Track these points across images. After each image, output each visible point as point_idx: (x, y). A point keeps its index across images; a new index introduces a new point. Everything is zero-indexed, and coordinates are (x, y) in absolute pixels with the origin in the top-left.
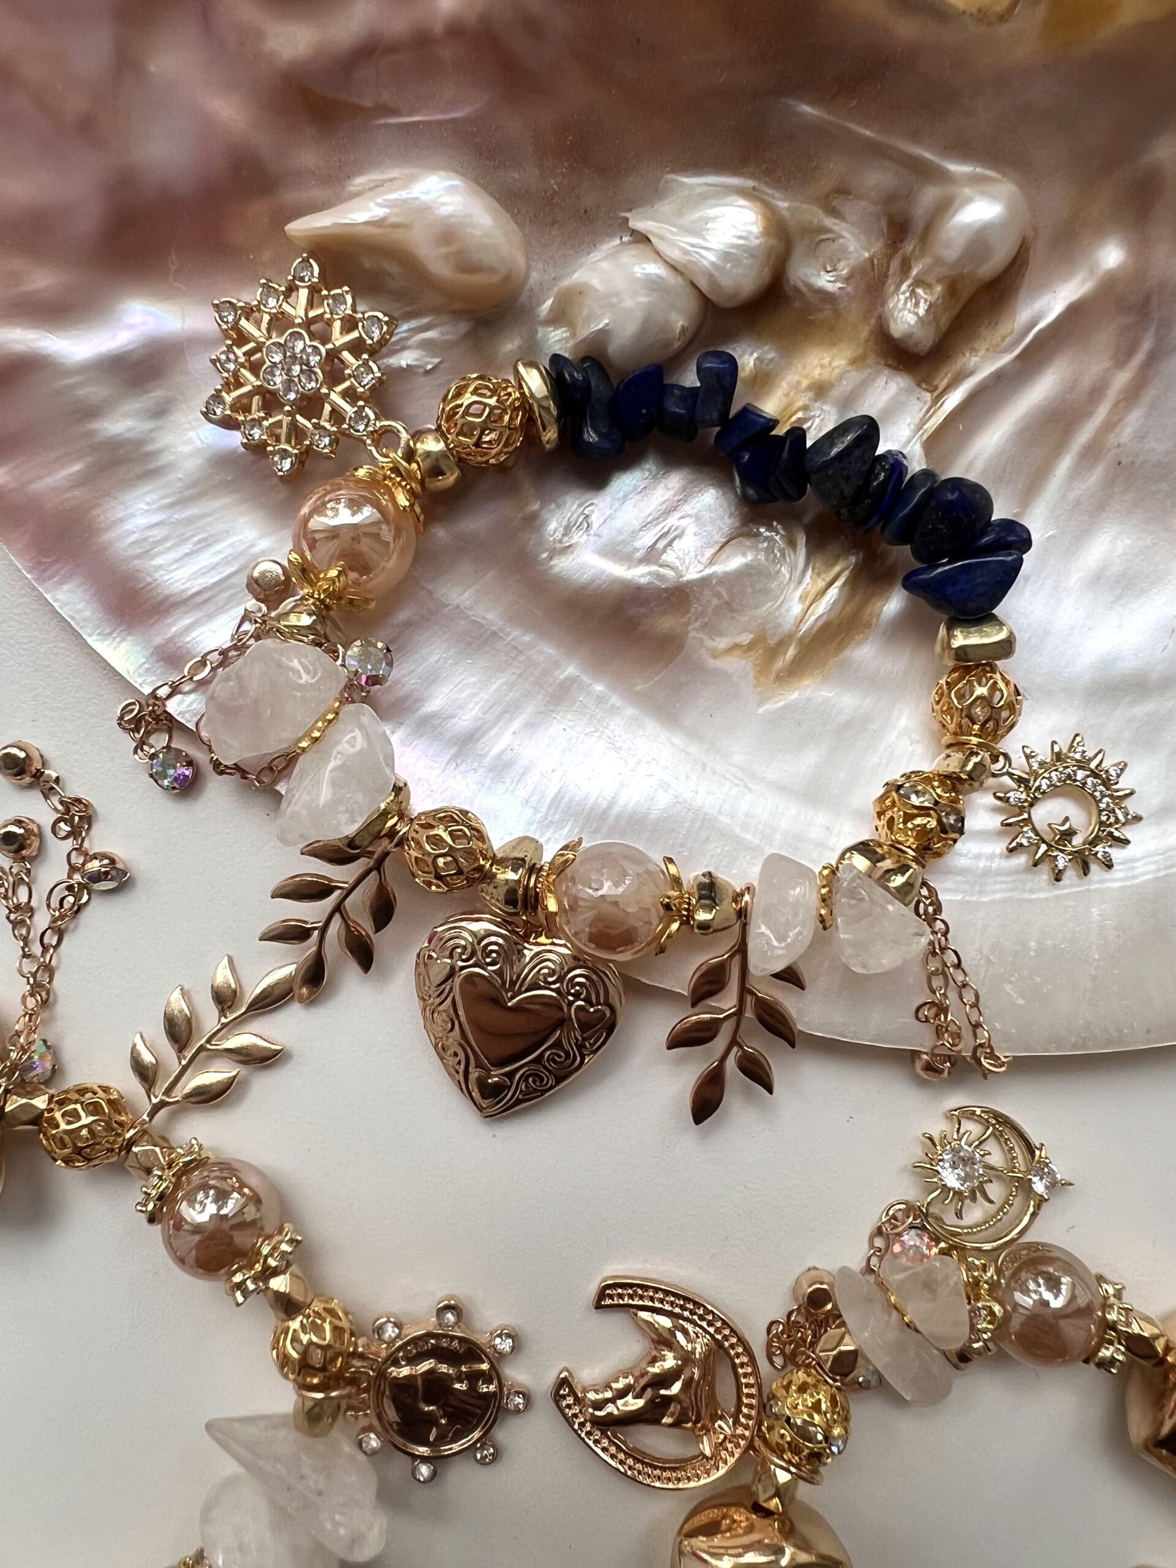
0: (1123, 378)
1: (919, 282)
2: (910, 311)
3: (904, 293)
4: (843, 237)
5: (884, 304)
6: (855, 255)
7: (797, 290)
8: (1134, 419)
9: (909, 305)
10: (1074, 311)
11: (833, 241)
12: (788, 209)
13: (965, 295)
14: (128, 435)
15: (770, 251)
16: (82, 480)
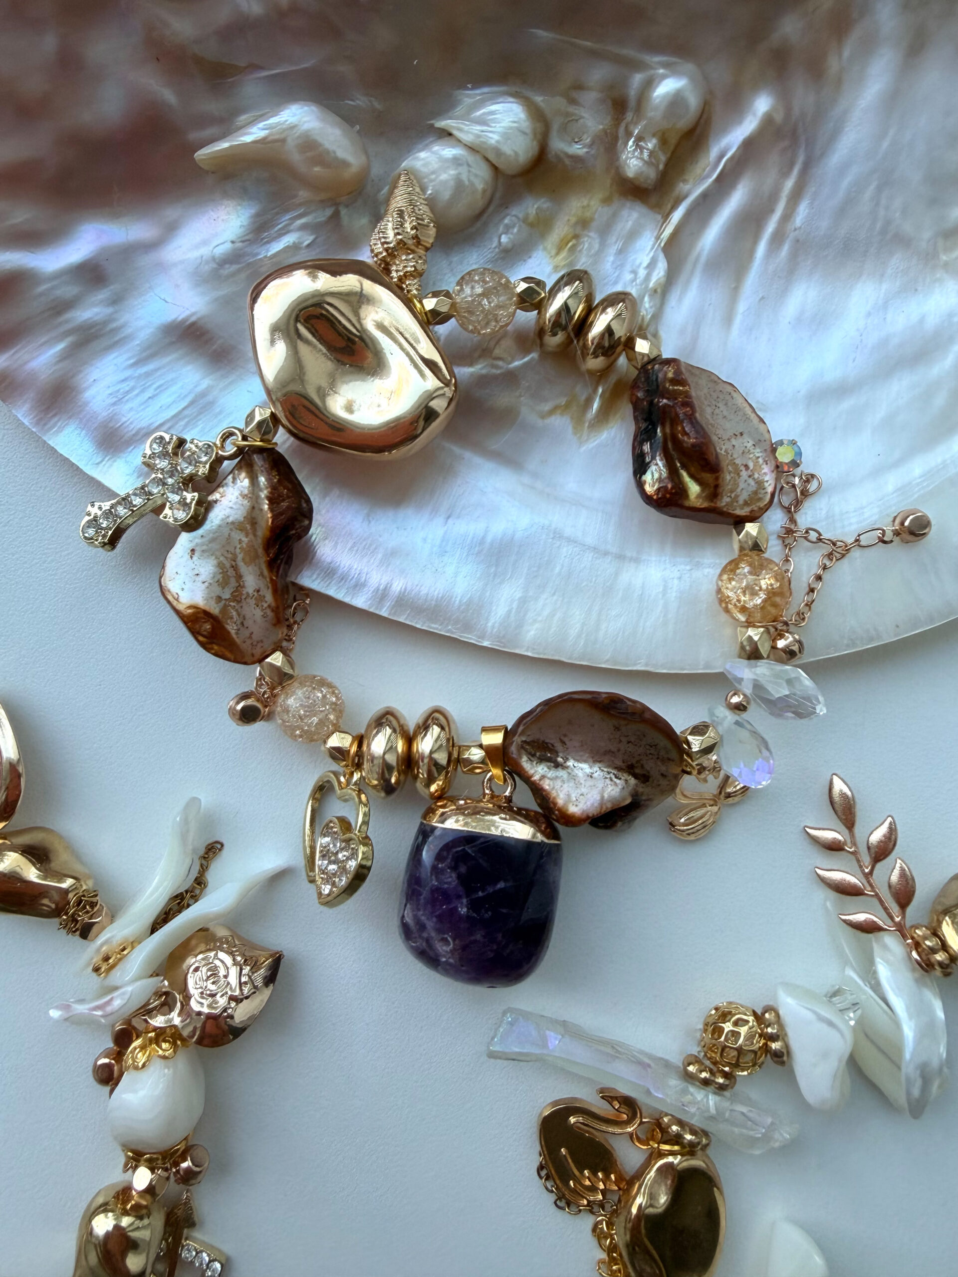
0: (789, 184)
2: (637, 158)
3: (630, 147)
4: (582, 117)
5: (618, 159)
6: (594, 128)
7: (557, 156)
8: (803, 210)
9: (636, 154)
10: (749, 144)
11: (577, 120)
12: (542, 101)
14: (96, 319)
15: (534, 133)
16: (67, 355)
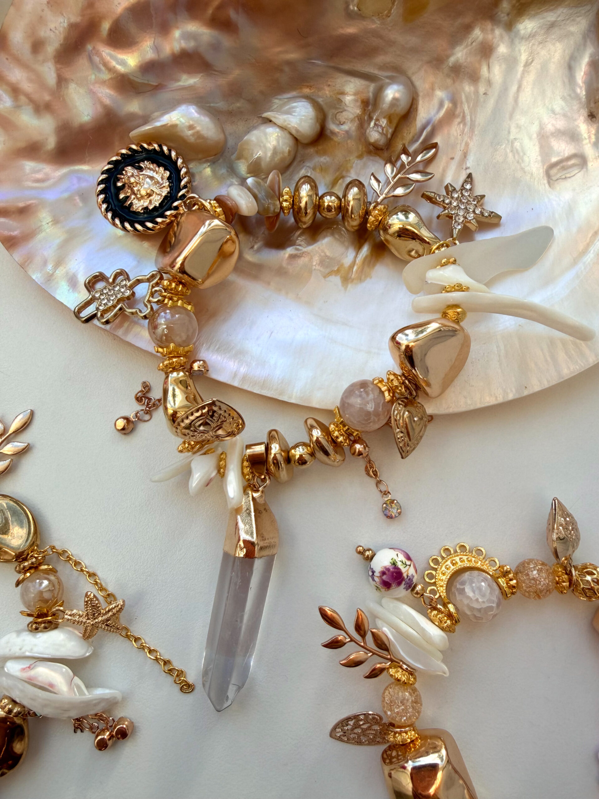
1: (377, 120)
2: (375, 131)
3: (372, 126)
4: (345, 110)
5: (366, 132)
7: (331, 132)
9: (375, 129)
11: (342, 112)
12: (322, 101)
13: (395, 122)
15: (317, 118)
